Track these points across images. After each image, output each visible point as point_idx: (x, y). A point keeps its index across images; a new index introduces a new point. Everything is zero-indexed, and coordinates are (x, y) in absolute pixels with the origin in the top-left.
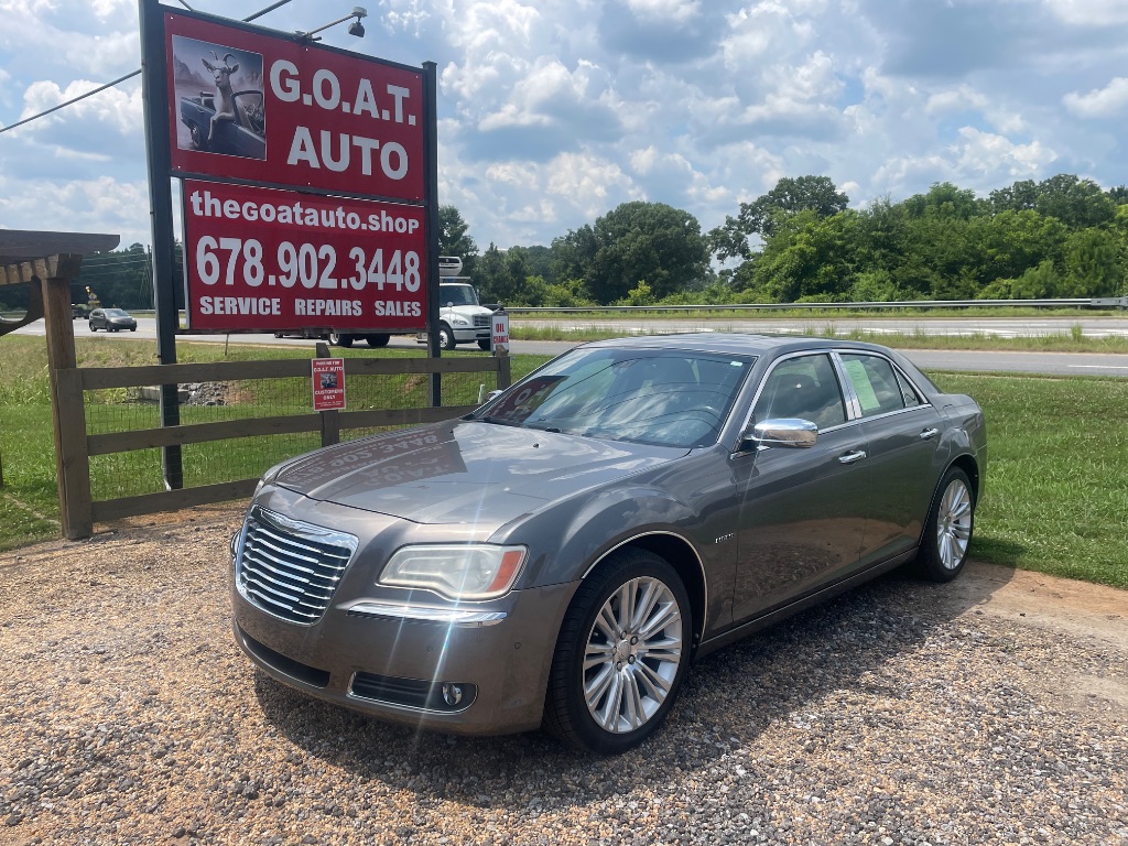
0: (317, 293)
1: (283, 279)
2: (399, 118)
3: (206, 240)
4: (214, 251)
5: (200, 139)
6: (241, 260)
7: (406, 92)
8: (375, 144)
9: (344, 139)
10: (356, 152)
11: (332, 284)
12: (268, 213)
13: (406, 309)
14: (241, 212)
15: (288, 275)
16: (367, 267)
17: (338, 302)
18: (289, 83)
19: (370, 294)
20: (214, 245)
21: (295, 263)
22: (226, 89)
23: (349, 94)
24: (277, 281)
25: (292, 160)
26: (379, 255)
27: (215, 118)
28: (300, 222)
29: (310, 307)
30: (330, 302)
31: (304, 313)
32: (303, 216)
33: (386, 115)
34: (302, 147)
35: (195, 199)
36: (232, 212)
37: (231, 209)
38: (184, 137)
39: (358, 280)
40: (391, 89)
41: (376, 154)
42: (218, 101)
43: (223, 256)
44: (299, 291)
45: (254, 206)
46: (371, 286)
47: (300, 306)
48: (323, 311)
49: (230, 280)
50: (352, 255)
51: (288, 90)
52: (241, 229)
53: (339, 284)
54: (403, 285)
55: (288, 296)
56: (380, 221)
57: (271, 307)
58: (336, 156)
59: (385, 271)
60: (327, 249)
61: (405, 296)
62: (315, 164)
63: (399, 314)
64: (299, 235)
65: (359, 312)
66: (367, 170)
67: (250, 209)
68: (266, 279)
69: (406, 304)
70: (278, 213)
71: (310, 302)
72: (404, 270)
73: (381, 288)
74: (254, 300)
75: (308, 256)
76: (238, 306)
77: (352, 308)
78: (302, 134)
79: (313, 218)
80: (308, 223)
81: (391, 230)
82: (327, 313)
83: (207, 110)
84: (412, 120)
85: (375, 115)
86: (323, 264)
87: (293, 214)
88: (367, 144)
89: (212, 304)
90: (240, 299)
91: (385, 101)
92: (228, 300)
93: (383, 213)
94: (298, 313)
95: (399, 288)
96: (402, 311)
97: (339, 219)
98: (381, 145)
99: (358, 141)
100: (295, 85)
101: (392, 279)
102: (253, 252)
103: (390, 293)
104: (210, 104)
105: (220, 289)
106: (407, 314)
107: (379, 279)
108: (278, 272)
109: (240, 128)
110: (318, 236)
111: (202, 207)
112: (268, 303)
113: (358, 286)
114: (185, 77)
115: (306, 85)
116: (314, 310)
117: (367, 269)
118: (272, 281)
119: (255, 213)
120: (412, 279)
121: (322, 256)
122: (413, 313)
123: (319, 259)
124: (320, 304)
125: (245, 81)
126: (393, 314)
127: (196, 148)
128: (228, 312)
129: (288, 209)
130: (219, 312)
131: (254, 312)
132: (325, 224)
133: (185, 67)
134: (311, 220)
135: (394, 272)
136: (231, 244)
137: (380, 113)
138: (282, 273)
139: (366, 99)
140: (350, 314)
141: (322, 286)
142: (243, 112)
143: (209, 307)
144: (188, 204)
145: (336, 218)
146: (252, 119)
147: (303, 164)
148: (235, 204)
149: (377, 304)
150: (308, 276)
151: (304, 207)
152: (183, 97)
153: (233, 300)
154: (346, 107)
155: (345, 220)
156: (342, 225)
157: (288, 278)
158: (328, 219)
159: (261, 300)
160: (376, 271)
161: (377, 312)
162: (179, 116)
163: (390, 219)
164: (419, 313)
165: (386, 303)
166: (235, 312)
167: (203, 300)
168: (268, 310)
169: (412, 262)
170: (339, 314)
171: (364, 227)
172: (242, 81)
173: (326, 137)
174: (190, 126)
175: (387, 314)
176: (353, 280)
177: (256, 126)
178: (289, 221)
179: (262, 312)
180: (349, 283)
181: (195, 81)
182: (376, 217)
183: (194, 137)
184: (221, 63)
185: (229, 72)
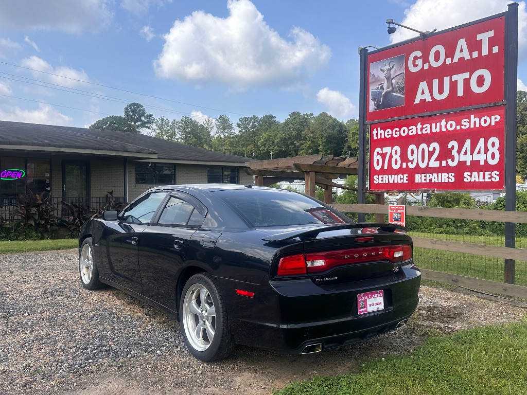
0: (428, 170)
1: (409, 164)
2: (485, 52)
3: (378, 150)
4: (380, 154)
5: (378, 106)
7: (491, 34)
8: (467, 75)
9: (447, 80)
10: (454, 85)
11: (437, 164)
12: (404, 131)
13: (487, 176)
14: (392, 134)
15: (412, 162)
16: (459, 152)
17: (440, 174)
18: (417, 62)
19: (462, 168)
20: (380, 152)
22: (389, 78)
23: (450, 53)
24: (407, 165)
25: (417, 101)
26: (468, 143)
27: (383, 93)
28: (420, 133)
29: (423, 178)
30: (435, 175)
31: (420, 182)
32: (422, 129)
33: (475, 55)
34: (423, 94)
35: (375, 132)
36: (388, 135)
37: (388, 133)
38: (372, 107)
39: (453, 161)
40: (479, 37)
41: (467, 82)
42: (385, 86)
43: (383, 155)
44: (418, 170)
45: (398, 129)
46: (462, 164)
47: (419, 178)
48: (431, 180)
49: (386, 168)
50: (450, 146)
51: (415, 65)
52: (391, 142)
53: (441, 164)
54: (486, 161)
55: (411, 173)
56: (469, 122)
57: (403, 179)
58: (441, 91)
59: (472, 153)
60: (435, 145)
61: (487, 167)
62: (429, 99)
63: (481, 180)
64: (418, 140)
65: (452, 180)
66: (460, 92)
67: (396, 131)
68: (401, 165)
69: (487, 173)
70: (409, 130)
71: (423, 175)
72: (486, 150)
73: (468, 164)
74: (396, 176)
75: (423, 149)
76: (388, 179)
77: (448, 178)
78: (423, 85)
79: (427, 129)
80: (424, 132)
81: (478, 126)
82: (433, 181)
84: (496, 50)
85: (467, 57)
86: (431, 154)
87: (417, 129)
88: (460, 78)
89: (378, 179)
90: (390, 176)
91: (474, 45)
92: (384, 176)
93: (472, 116)
94: (416, 181)
95: (482, 163)
96: (484, 178)
98: (470, 76)
99: (454, 78)
100: (419, 62)
101: (476, 157)
102: (396, 152)
103: (475, 166)
104: (382, 88)
105: (382, 172)
106: (487, 180)
107: (468, 159)
108: (407, 161)
109: (393, 93)
110: (428, 138)
111: (377, 135)
112: (402, 177)
113: (453, 164)
114: (374, 80)
115: (426, 59)
116: (425, 180)
117: (459, 154)
118: (404, 165)
119: (398, 133)
120: (493, 156)
121: (431, 149)
122: (493, 179)
123: (429, 152)
124: (429, 176)
125: (397, 71)
126: (477, 180)
127: (375, 110)
128: (384, 182)
129: (414, 127)
130: (381, 182)
131: (396, 182)
132: (434, 131)
133: (374, 75)
134: (426, 130)
135: (479, 153)
136: (387, 150)
137: (471, 55)
138: (409, 161)
139: (462, 51)
140: (447, 181)
141: (430, 166)
142: (395, 86)
143: (377, 180)
144: (372, 135)
145: (441, 126)
146: (399, 87)
147: (423, 101)
148: (390, 130)
149: (465, 174)
150: (423, 161)
151: (422, 124)
152: (372, 89)
153: (387, 176)
154: (448, 61)
155: (446, 126)
156: (444, 130)
157: (412, 163)
158: (436, 128)
159: (399, 176)
160: (465, 154)
161: (465, 180)
162: (370, 98)
163: (477, 119)
164: (498, 179)
165: (471, 174)
166: (387, 182)
167: (375, 177)
168: (402, 181)
169: (493, 144)
170: (440, 181)
171: (458, 128)
172: (395, 71)
173: (435, 82)
174: (374, 101)
175: (473, 180)
176: (449, 161)
177: (400, 90)
178: (414, 133)
179: (399, 182)
180: (447, 163)
181: (377, 80)
182: (467, 120)
183: (375, 105)
184: (388, 67)
185: (390, 70)
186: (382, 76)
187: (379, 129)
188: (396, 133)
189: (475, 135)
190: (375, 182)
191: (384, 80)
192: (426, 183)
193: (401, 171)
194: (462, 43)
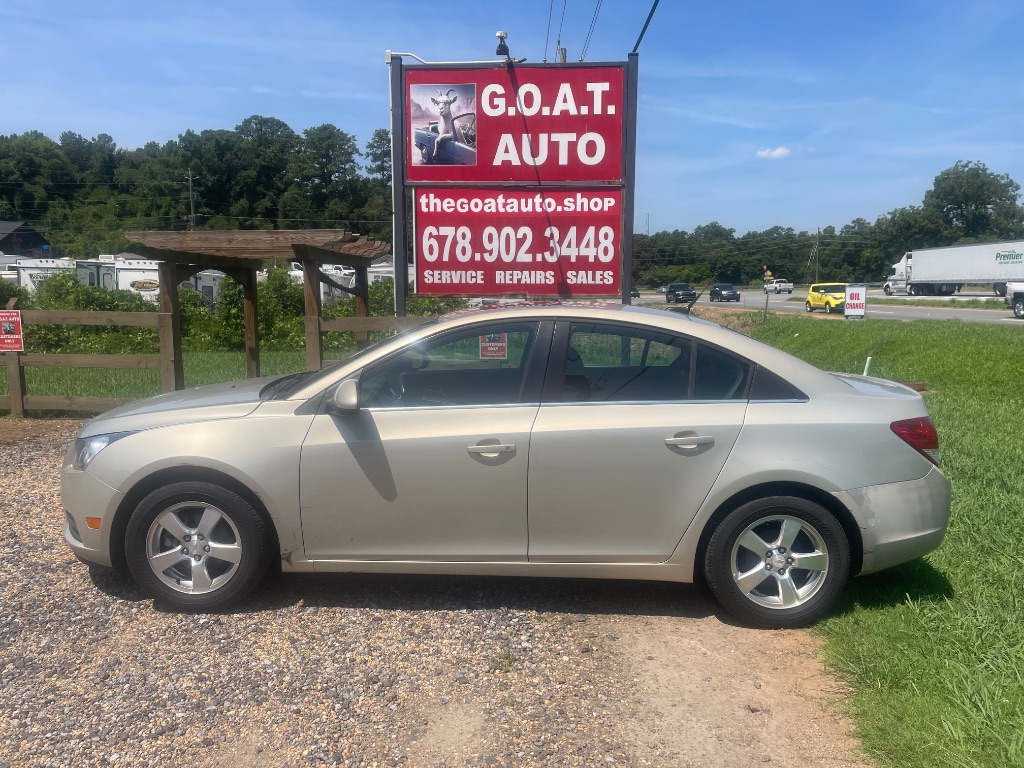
0: (515, 266)
1: (486, 256)
2: (598, 110)
3: (431, 229)
4: (435, 237)
5: (428, 158)
6: (455, 242)
7: (606, 86)
8: (572, 137)
9: (543, 138)
10: (554, 147)
11: (528, 258)
12: (476, 205)
13: (598, 277)
14: (455, 207)
15: (491, 252)
16: (561, 242)
17: (533, 272)
18: (496, 101)
19: (563, 265)
20: (435, 233)
21: (498, 243)
22: (447, 116)
23: (549, 99)
24: (482, 257)
25: (497, 162)
26: (573, 232)
27: (438, 139)
28: (502, 210)
29: (508, 277)
30: (526, 273)
31: (503, 282)
32: (505, 205)
33: (584, 110)
34: (507, 151)
35: (423, 200)
36: (449, 208)
37: (448, 205)
38: (417, 157)
39: (552, 254)
40: (590, 87)
41: (572, 146)
42: (441, 126)
43: (441, 240)
44: (500, 264)
45: (466, 201)
46: (564, 259)
47: (500, 277)
48: (519, 280)
49: (446, 258)
50: (547, 233)
51: (494, 106)
52: (455, 219)
53: (534, 258)
54: (596, 257)
55: (490, 269)
56: (575, 203)
57: (476, 277)
58: (535, 153)
59: (578, 245)
60: (525, 230)
61: (598, 265)
62: (516, 162)
63: (590, 281)
64: (499, 220)
65: (551, 281)
66: (563, 160)
67: (462, 203)
68: (473, 256)
69: (598, 273)
70: (484, 204)
71: (508, 273)
72: (597, 244)
73: (573, 260)
74: (464, 273)
75: (508, 236)
76: (451, 277)
77: (546, 278)
78: (507, 139)
79: (514, 205)
80: (509, 210)
81: (586, 209)
82: (523, 282)
83: (433, 134)
84: (611, 110)
85: (573, 111)
86: (520, 242)
87: (497, 204)
88: (564, 139)
89: (433, 276)
90: (453, 272)
91: (583, 98)
92: (444, 273)
93: (579, 195)
94: (498, 282)
95: (592, 260)
96: (594, 279)
97: (535, 204)
98: (578, 138)
99: (555, 137)
100: (501, 102)
101: (584, 252)
102: (464, 236)
103: (582, 264)
104: (435, 130)
105: (439, 265)
106: (598, 281)
107: (572, 253)
108: (482, 250)
109: (456, 143)
110: (516, 220)
111: (428, 205)
112: (474, 275)
113: (551, 259)
114: (418, 113)
115: (511, 100)
116: (511, 280)
117: (560, 246)
118: (478, 257)
119: (466, 206)
120: (606, 251)
121: (520, 236)
122: (606, 281)
123: (518, 240)
124: (517, 275)
125: (460, 107)
126: (585, 282)
127: (424, 163)
128: (444, 281)
129: (493, 201)
130: (437, 281)
131: (463, 282)
132: (524, 209)
133: (418, 107)
134: (512, 208)
135: (587, 246)
136: (447, 231)
137: (579, 110)
138: (486, 251)
139: (565, 100)
140: (543, 282)
141: (518, 260)
142: (459, 131)
143: (431, 278)
144: (418, 205)
145: (534, 204)
146: (466, 135)
147: (507, 164)
148: (452, 201)
149: (569, 274)
150: (508, 252)
151: (506, 198)
152: (417, 128)
153: (448, 272)
154: (546, 111)
155: (541, 206)
156: (539, 210)
157: (490, 254)
158: (526, 206)
159: (469, 273)
160: (569, 246)
161: (569, 281)
162: (413, 142)
163: (585, 200)
164: (611, 281)
165: (577, 273)
166: (449, 282)
167: (426, 273)
168: (474, 280)
169: (606, 236)
170: (533, 282)
171: (559, 209)
172: (459, 108)
173: (526, 138)
174: (421, 148)
175: (579, 282)
176: (547, 255)
177: (469, 139)
178: (494, 210)
179: (469, 281)
180: (543, 257)
181: (425, 115)
182: (571, 200)
183: (423, 156)
184: (443, 98)
185: (450, 103)
186: (436, 110)
187: (432, 196)
188: (463, 205)
189: (583, 221)
190: (426, 280)
191: (438, 118)
192: (513, 285)
193: (472, 265)
194: (565, 89)
